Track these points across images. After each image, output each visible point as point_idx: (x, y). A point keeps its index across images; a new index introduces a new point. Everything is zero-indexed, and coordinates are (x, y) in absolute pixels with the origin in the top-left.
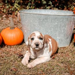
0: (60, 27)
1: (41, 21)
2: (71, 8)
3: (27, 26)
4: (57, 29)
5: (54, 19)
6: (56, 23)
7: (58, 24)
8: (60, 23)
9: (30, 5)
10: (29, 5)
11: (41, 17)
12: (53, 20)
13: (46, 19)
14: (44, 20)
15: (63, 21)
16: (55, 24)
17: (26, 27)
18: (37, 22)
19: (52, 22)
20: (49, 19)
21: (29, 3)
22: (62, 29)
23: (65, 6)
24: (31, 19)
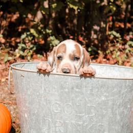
0: (113, 108)
1: (66, 92)
2: (114, 56)
3: (29, 103)
4: (105, 112)
5: (98, 88)
6: (103, 99)
7: (108, 100)
8: (112, 98)
9: (22, 47)
10: (20, 48)
11: (65, 82)
12: (97, 90)
13: (77, 87)
14: (73, 88)
15: (120, 91)
16: (100, 101)
17: (27, 105)
18: (56, 93)
19: (93, 95)
20: (86, 87)
21: (20, 43)
22: (117, 111)
23: (99, 52)
24: (41, 87)
